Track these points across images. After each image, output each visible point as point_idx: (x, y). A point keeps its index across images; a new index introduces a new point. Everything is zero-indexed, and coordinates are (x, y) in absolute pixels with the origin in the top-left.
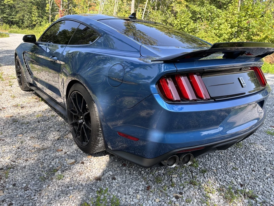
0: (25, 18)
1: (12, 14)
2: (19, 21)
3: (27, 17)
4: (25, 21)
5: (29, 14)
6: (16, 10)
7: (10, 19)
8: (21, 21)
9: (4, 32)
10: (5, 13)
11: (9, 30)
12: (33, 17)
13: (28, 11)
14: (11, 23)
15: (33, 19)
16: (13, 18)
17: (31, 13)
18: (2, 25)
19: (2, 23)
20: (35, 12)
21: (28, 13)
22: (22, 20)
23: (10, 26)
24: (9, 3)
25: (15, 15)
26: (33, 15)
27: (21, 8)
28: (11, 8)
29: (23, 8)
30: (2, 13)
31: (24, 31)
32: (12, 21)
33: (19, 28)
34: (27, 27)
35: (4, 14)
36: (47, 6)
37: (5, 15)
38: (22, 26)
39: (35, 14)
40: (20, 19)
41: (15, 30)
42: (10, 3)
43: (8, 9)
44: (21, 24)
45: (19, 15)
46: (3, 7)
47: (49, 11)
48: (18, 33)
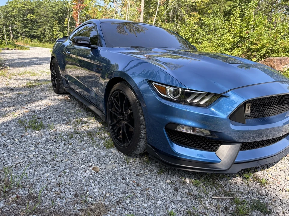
0: (46, 32)
1: (34, 29)
2: (40, 35)
3: (49, 31)
4: (46, 35)
5: (51, 28)
6: (38, 24)
7: (31, 33)
8: (42, 35)
9: (25, 45)
10: (28, 27)
11: (30, 44)
12: (55, 32)
13: (50, 25)
14: (33, 37)
15: (54, 34)
16: (34, 32)
17: (52, 27)
18: (24, 39)
19: (24, 37)
20: (56, 27)
21: (49, 28)
22: (44, 34)
23: (32, 40)
24: (31, 18)
25: (37, 30)
26: (55, 30)
27: (43, 22)
28: (34, 22)
29: (45, 22)
30: (24, 28)
31: (45, 44)
32: (34, 35)
33: (41, 42)
34: (48, 41)
35: (26, 28)
36: (65, 20)
37: (27, 30)
38: (44, 40)
39: (56, 28)
40: (41, 33)
41: (36, 44)
42: (33, 18)
43: (31, 24)
44: (42, 38)
45: (40, 30)
46: (26, 22)
47: (67, 25)
48: (39, 47)
